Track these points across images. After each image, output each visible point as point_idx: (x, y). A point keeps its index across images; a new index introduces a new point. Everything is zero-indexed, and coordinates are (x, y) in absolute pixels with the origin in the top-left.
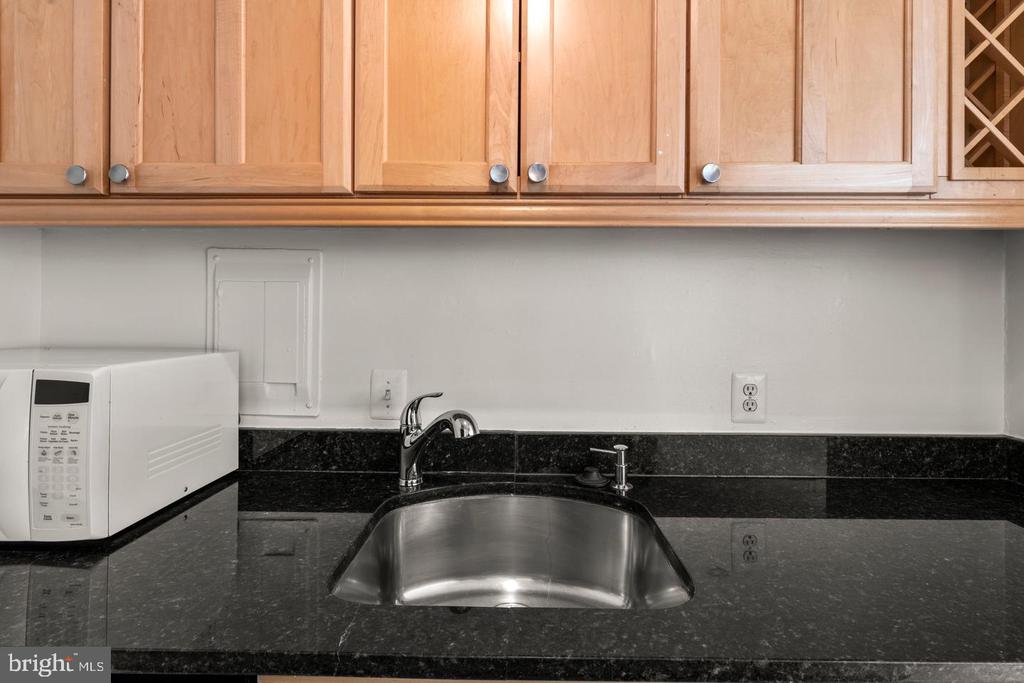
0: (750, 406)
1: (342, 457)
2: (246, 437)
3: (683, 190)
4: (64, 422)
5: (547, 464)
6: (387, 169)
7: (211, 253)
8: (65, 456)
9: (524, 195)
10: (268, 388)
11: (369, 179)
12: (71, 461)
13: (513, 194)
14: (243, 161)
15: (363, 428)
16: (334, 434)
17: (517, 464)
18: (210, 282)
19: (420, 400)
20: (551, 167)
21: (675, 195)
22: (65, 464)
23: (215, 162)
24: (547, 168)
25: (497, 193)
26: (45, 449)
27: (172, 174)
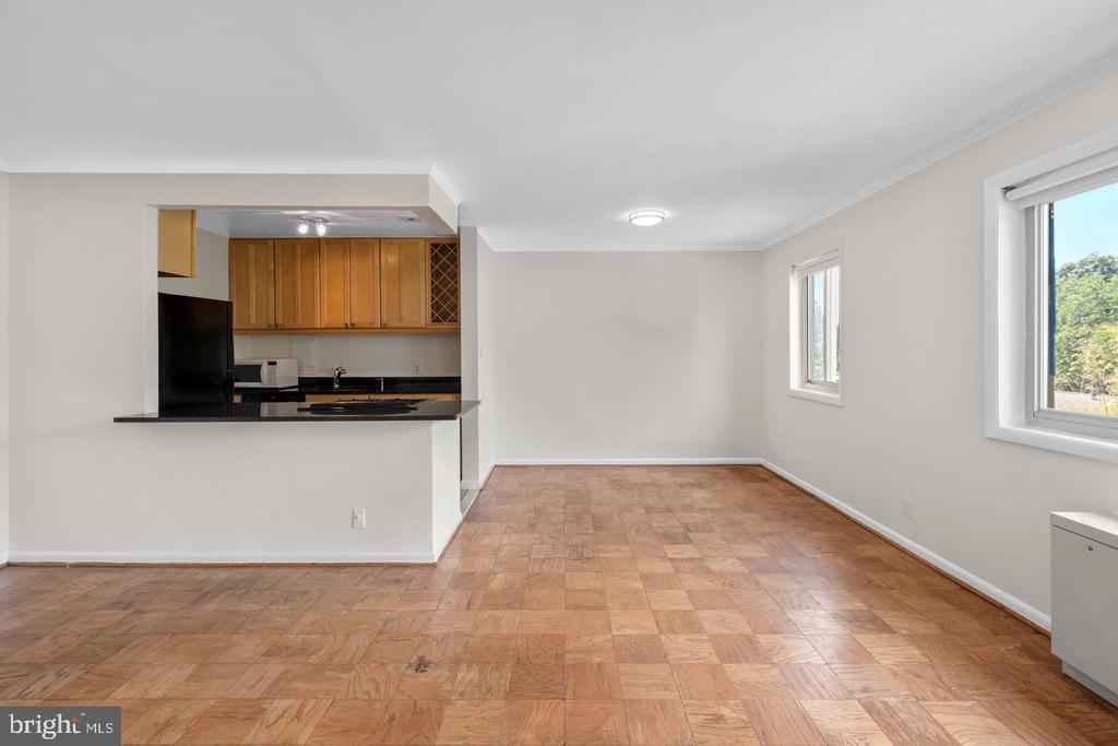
2: (300, 379)
4: (273, 368)
6: (327, 324)
7: (291, 337)
8: (274, 373)
10: (304, 367)
11: (323, 326)
13: (349, 328)
17: (361, 384)
19: (337, 369)
20: (356, 324)
21: (380, 328)
22: (274, 375)
23: (295, 323)
25: (347, 328)
26: (270, 372)
27: (286, 325)
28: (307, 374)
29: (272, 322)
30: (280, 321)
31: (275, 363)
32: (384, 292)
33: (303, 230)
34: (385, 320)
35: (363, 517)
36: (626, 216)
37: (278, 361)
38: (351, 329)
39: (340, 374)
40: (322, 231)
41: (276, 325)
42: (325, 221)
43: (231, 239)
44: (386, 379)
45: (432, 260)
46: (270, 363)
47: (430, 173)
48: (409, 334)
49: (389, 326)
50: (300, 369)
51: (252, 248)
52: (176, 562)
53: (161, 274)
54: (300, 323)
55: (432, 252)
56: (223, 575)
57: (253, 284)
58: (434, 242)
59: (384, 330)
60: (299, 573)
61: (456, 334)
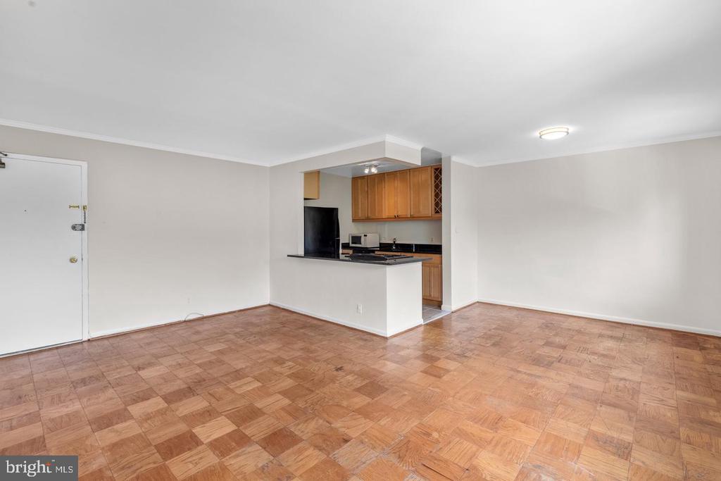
10: (382, 238)
15: (390, 243)
19: (393, 239)
21: (410, 218)
24: (399, 216)
25: (395, 218)
26: (364, 240)
27: (372, 217)
28: (384, 241)
29: (366, 216)
30: (369, 215)
32: (412, 198)
33: (367, 171)
34: (412, 213)
35: (361, 308)
36: (537, 134)
37: (368, 234)
38: (397, 218)
39: (395, 241)
40: (374, 171)
41: (368, 217)
42: (376, 166)
43: (353, 178)
44: (416, 245)
45: (435, 178)
46: (365, 236)
47: (386, 140)
48: (424, 220)
49: (414, 216)
50: (379, 239)
51: (359, 181)
52: (301, 312)
53: (305, 199)
54: (377, 216)
55: (435, 173)
56: (315, 322)
57: (360, 197)
58: (436, 167)
59: (413, 218)
60: (336, 327)
61: (440, 219)
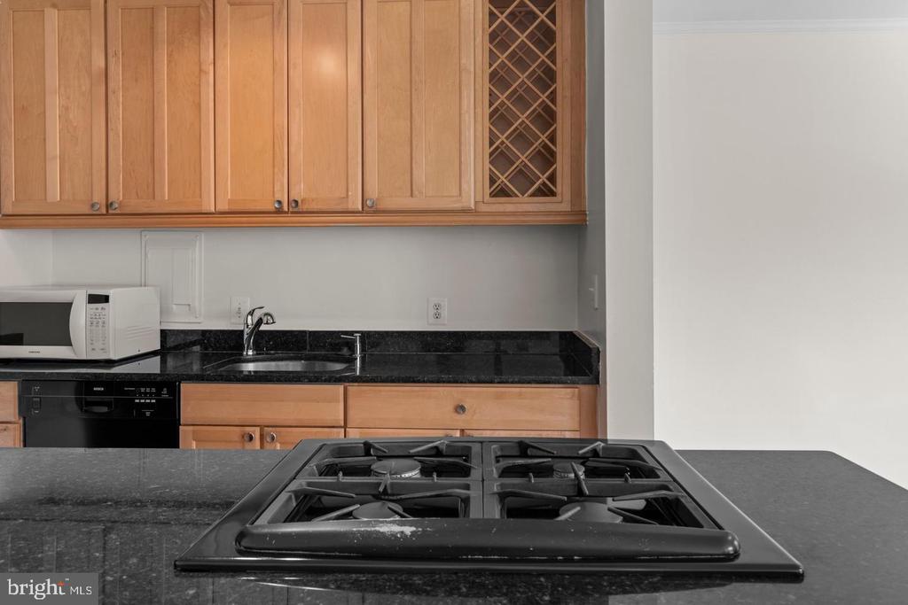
0: (437, 316)
1: (215, 344)
2: (164, 333)
3: (360, 209)
4: (100, 311)
5: (324, 347)
6: (230, 202)
7: (143, 233)
8: (101, 324)
9: (292, 213)
10: (174, 307)
11: (223, 206)
12: (103, 326)
13: (286, 213)
14: (167, 198)
15: (226, 329)
16: (210, 331)
17: (308, 347)
18: (143, 249)
19: (254, 310)
20: (302, 201)
21: (359, 212)
22: (100, 327)
23: (154, 198)
24: (300, 202)
25: (279, 211)
26: (92, 322)
27: (135, 204)
28: (182, 322)
29: (99, 197)
30: (117, 194)
31: (106, 299)
34: (373, 192)
37: (111, 293)
38: (289, 214)
39: (260, 322)
41: (109, 205)
44: (366, 336)
46: (94, 299)
48: (433, 227)
49: (382, 206)
50: (164, 311)
54: (166, 197)
59: (371, 216)
